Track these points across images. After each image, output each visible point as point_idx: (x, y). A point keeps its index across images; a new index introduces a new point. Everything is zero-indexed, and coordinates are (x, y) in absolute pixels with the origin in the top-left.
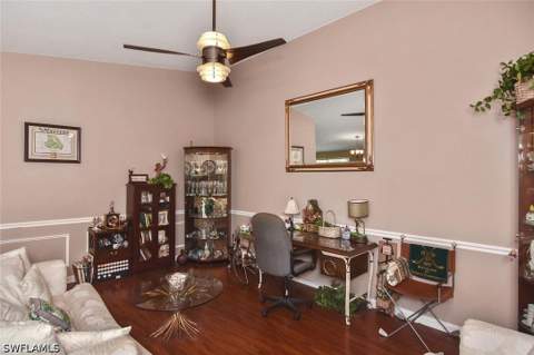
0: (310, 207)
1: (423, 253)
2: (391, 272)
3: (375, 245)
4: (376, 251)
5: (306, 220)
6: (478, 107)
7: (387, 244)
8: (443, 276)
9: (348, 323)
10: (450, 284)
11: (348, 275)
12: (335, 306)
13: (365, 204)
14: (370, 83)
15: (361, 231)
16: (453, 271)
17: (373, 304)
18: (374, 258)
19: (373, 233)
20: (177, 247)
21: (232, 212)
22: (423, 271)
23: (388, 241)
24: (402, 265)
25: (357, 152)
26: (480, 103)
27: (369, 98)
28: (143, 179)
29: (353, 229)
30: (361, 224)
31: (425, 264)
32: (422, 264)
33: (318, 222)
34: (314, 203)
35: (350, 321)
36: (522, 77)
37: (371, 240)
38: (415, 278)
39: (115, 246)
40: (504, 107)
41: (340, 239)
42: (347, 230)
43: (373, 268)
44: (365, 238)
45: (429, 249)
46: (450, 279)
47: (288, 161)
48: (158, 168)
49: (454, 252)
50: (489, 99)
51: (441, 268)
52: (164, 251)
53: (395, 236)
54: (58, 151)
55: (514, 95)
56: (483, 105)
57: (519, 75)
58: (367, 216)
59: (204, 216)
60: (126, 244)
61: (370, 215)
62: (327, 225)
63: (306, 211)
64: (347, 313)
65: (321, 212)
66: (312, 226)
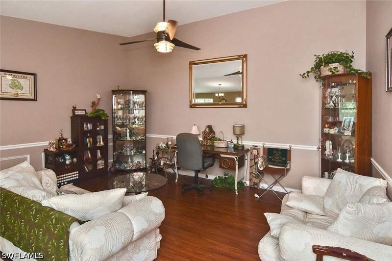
0: (208, 130)
1: (275, 152)
2: (260, 163)
3: (248, 150)
4: (249, 154)
5: (205, 138)
6: (303, 76)
7: (255, 149)
8: (285, 163)
9: (237, 194)
10: (288, 167)
11: (237, 167)
12: (227, 186)
13: (243, 127)
14: (245, 56)
15: (240, 143)
16: (290, 160)
17: (248, 183)
18: (248, 157)
19: (247, 143)
20: (109, 161)
21: (148, 135)
22: (274, 162)
23: (255, 147)
24: (264, 160)
25: (220, 95)
26: (304, 74)
27: (245, 65)
28: (83, 113)
29: (235, 142)
30: (240, 139)
31: (276, 158)
32: (274, 158)
33: (214, 139)
34: (210, 127)
35: (238, 192)
36: (325, 64)
37: (246, 147)
38: (270, 166)
39: (68, 162)
40: (315, 77)
41: (227, 148)
42: (232, 142)
43: (247, 163)
44: (243, 146)
45: (277, 150)
46: (288, 165)
47: (191, 101)
48: (94, 104)
49: (290, 151)
50: (308, 72)
51: (284, 159)
52: (101, 164)
53: (260, 144)
54: (20, 92)
55: (319, 71)
56: (306, 75)
57: (324, 63)
58: (243, 134)
59: (129, 138)
60: (75, 160)
61: (246, 133)
62: (220, 140)
63: (204, 132)
64: (236, 188)
65: (214, 133)
66: (209, 141)
